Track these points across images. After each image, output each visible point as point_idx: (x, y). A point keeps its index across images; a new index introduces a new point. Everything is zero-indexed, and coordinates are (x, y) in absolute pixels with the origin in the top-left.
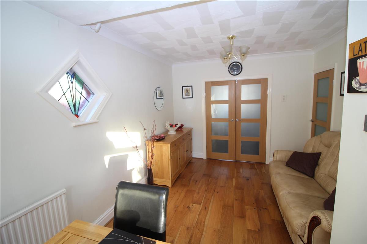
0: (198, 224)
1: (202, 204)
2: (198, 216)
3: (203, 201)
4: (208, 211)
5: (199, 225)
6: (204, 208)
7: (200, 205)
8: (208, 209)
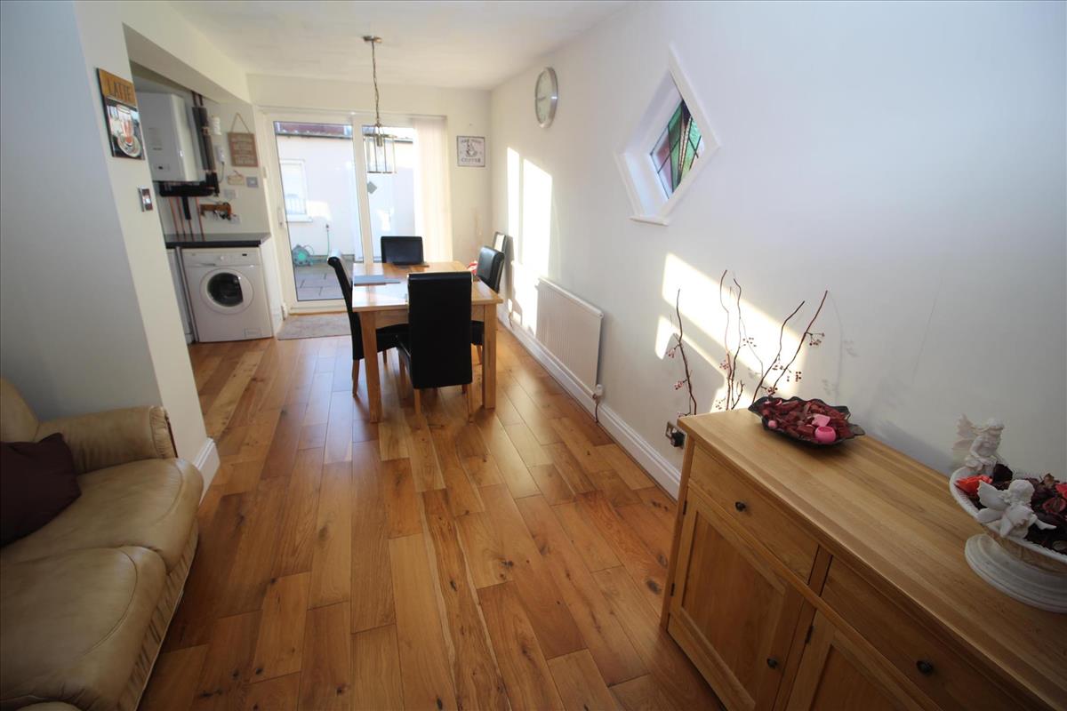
0: (450, 530)
1: (475, 596)
2: (462, 548)
3: (479, 608)
4: (441, 579)
5: (445, 529)
6: (457, 583)
7: (478, 588)
8: (442, 586)
